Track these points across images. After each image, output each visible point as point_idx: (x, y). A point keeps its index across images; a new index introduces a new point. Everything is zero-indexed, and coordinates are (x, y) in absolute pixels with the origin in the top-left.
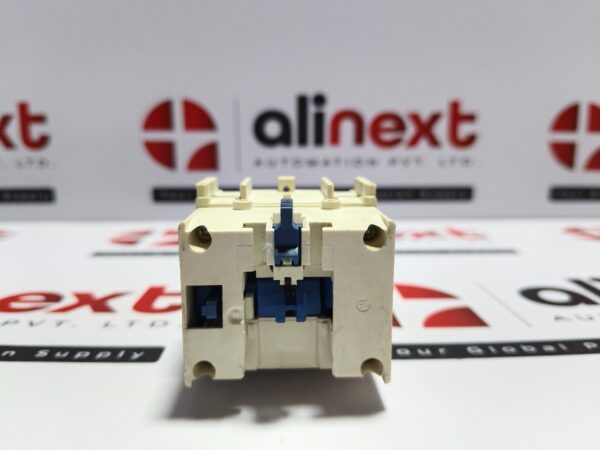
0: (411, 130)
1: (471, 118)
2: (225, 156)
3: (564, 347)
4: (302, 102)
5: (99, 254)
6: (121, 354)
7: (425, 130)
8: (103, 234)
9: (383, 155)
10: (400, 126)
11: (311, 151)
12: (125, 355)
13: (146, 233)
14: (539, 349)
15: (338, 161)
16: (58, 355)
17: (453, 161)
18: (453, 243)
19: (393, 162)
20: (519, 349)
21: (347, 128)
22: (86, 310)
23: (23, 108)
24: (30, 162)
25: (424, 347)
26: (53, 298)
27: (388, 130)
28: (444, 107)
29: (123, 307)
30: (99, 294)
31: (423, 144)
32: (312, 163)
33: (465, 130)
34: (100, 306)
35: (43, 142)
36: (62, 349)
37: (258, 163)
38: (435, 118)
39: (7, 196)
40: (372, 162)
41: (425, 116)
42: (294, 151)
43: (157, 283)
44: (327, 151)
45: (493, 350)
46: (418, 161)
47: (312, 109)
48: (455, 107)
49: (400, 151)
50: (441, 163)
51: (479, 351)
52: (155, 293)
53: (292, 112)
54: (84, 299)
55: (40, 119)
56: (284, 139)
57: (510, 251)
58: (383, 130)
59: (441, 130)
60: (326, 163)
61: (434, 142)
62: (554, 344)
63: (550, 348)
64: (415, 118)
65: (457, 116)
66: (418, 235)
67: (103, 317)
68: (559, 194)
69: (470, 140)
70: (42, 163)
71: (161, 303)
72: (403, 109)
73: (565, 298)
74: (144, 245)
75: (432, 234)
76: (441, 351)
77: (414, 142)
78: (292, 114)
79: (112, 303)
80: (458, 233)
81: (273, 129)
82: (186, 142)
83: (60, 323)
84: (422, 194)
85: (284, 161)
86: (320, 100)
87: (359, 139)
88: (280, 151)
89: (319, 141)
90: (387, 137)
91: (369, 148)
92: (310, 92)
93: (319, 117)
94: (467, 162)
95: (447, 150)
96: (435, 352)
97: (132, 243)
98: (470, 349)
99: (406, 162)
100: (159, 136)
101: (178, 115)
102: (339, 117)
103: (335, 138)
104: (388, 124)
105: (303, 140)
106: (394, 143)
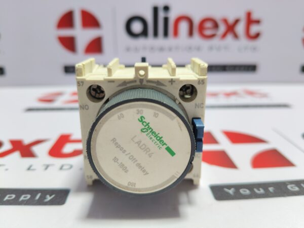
0: (222, 28)
1: (258, 22)
2: (107, 45)
4: (156, 10)
5: (30, 110)
7: (231, 28)
8: (32, 95)
9: (205, 44)
10: (216, 26)
11: (161, 41)
13: (59, 94)
15: (177, 48)
19: (211, 48)
21: (184, 27)
27: (209, 28)
30: (27, 141)
31: (230, 37)
32: (161, 49)
33: (254, 29)
37: (128, 49)
38: (237, 21)
40: (198, 49)
41: (231, 20)
42: (150, 41)
43: (65, 132)
44: (171, 41)
46: (226, 48)
47: (161, 15)
48: (249, 15)
49: (216, 42)
53: (149, 17)
56: (145, 33)
57: (285, 106)
58: (205, 28)
59: (240, 28)
60: (170, 49)
61: (236, 36)
64: (225, 21)
65: (250, 21)
67: (28, 161)
69: (257, 36)
71: (68, 148)
72: (218, 15)
75: (234, 93)
77: (224, 36)
80: (251, 93)
81: (137, 27)
82: (83, 36)
85: (144, 48)
86: (166, 8)
87: (191, 33)
88: (141, 41)
89: (166, 34)
90: (208, 32)
91: (197, 39)
92: (160, 4)
93: (166, 20)
94: (254, 49)
95: (244, 41)
97: (50, 101)
99: (219, 49)
100: (66, 32)
101: (78, 19)
102: (178, 20)
103: (176, 33)
104: (209, 25)
105: (156, 34)
106: (212, 36)
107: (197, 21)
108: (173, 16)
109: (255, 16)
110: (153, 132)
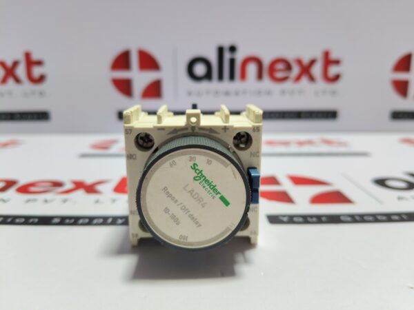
0: (296, 70)
1: (337, 62)
2: (166, 88)
3: (405, 217)
4: (221, 51)
5: (84, 156)
6: (110, 220)
7: (306, 70)
8: (84, 142)
9: (277, 87)
10: (289, 67)
11: (226, 85)
12: (112, 221)
13: (114, 142)
14: (389, 218)
15: (244, 92)
16: (67, 221)
17: (324, 92)
18: (325, 148)
19: (283, 92)
20: (375, 218)
21: (252, 69)
23: (28, 55)
24: (33, 93)
25: (312, 216)
26: (57, 184)
27: (280, 70)
28: (318, 55)
29: (107, 190)
31: (304, 81)
32: (227, 93)
33: (333, 70)
34: (91, 189)
35: (41, 79)
36: (70, 218)
37: (190, 93)
38: (313, 62)
39: (18, 116)
40: (269, 93)
41: (306, 61)
42: (214, 85)
44: (237, 85)
45: (357, 218)
46: (301, 92)
47: (227, 56)
48: (326, 54)
49: (288, 85)
50: (316, 94)
51: (349, 219)
53: (213, 58)
54: (79, 185)
55: (39, 63)
56: (208, 76)
57: (364, 154)
58: (277, 70)
59: (317, 70)
60: (237, 93)
61: (312, 79)
62: (399, 215)
63: (396, 218)
64: (299, 62)
65: (328, 61)
66: (301, 143)
67: (93, 197)
68: (397, 115)
69: (337, 78)
70: (41, 94)
72: (290, 55)
73: (403, 185)
75: (310, 142)
76: (324, 219)
77: (298, 78)
79: (99, 187)
80: (328, 142)
81: (200, 69)
82: (140, 79)
83: (65, 201)
84: (302, 115)
85: (208, 92)
86: (233, 49)
87: (260, 76)
88: (205, 85)
89: (232, 77)
90: (279, 75)
91: (267, 83)
92: (226, 44)
93: (232, 62)
94: (334, 93)
95: (321, 84)
96: (320, 219)
97: (106, 148)
98: (342, 218)
99: (292, 93)
100: (121, 74)
101: (135, 60)
102: (246, 61)
103: (243, 76)
104: (280, 66)
105: (221, 77)
106: (285, 79)
107: (266, 61)
108: (240, 57)
109: (333, 56)
110: (206, 181)
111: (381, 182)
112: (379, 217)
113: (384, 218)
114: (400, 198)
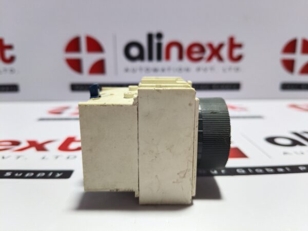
0: (208, 52)
1: (240, 46)
2: (109, 66)
3: (288, 169)
4: (150, 37)
5: (42, 119)
6: (50, 174)
7: (216, 52)
8: (43, 108)
9: (193, 66)
10: (202, 50)
11: (155, 64)
12: (52, 174)
13: (67, 108)
14: (275, 170)
15: (169, 69)
16: (17, 175)
17: (230, 69)
19: (198, 69)
20: (264, 171)
21: (174, 51)
22: (33, 150)
23: (1, 42)
24: (5, 70)
26: (16, 143)
27: (196, 52)
28: (225, 40)
29: (53, 148)
30: (40, 141)
31: (215, 60)
32: (155, 70)
33: (237, 52)
34: (40, 147)
35: (12, 59)
36: (19, 172)
37: (127, 70)
38: (221, 46)
40: (188, 70)
41: (216, 45)
42: (146, 64)
43: (71, 135)
44: (163, 64)
45: (250, 171)
46: (212, 69)
47: (155, 41)
48: (231, 40)
49: (202, 64)
50: (224, 70)
51: (243, 171)
52: (70, 140)
53: (144, 42)
54: (32, 144)
55: (10, 47)
56: (141, 57)
57: (259, 117)
58: (194, 52)
59: (224, 52)
60: (163, 70)
61: (220, 59)
62: (283, 167)
63: (281, 170)
64: (211, 46)
65: (233, 45)
67: (42, 153)
68: (286, 87)
69: (239, 58)
70: (12, 71)
71: (73, 146)
72: (204, 41)
73: (289, 142)
74: (66, 114)
76: (223, 171)
77: (210, 59)
78: (144, 43)
79: (47, 146)
80: (232, 107)
81: (134, 51)
82: (88, 59)
83: (18, 157)
85: (141, 69)
86: (160, 36)
87: (180, 57)
88: (138, 64)
89: (159, 58)
90: (196, 56)
91: (186, 62)
92: (154, 31)
93: (159, 45)
94: (237, 69)
95: (227, 63)
96: (219, 172)
97: (59, 113)
98: (238, 171)
99: (205, 70)
100: (73, 56)
101: (83, 44)
102: (170, 45)
103: (168, 57)
104: (196, 49)
105: (150, 58)
106: (199, 59)
108: (165, 42)
109: (237, 41)
111: (271, 140)
112: (268, 170)
113: (272, 170)
114: (285, 153)
